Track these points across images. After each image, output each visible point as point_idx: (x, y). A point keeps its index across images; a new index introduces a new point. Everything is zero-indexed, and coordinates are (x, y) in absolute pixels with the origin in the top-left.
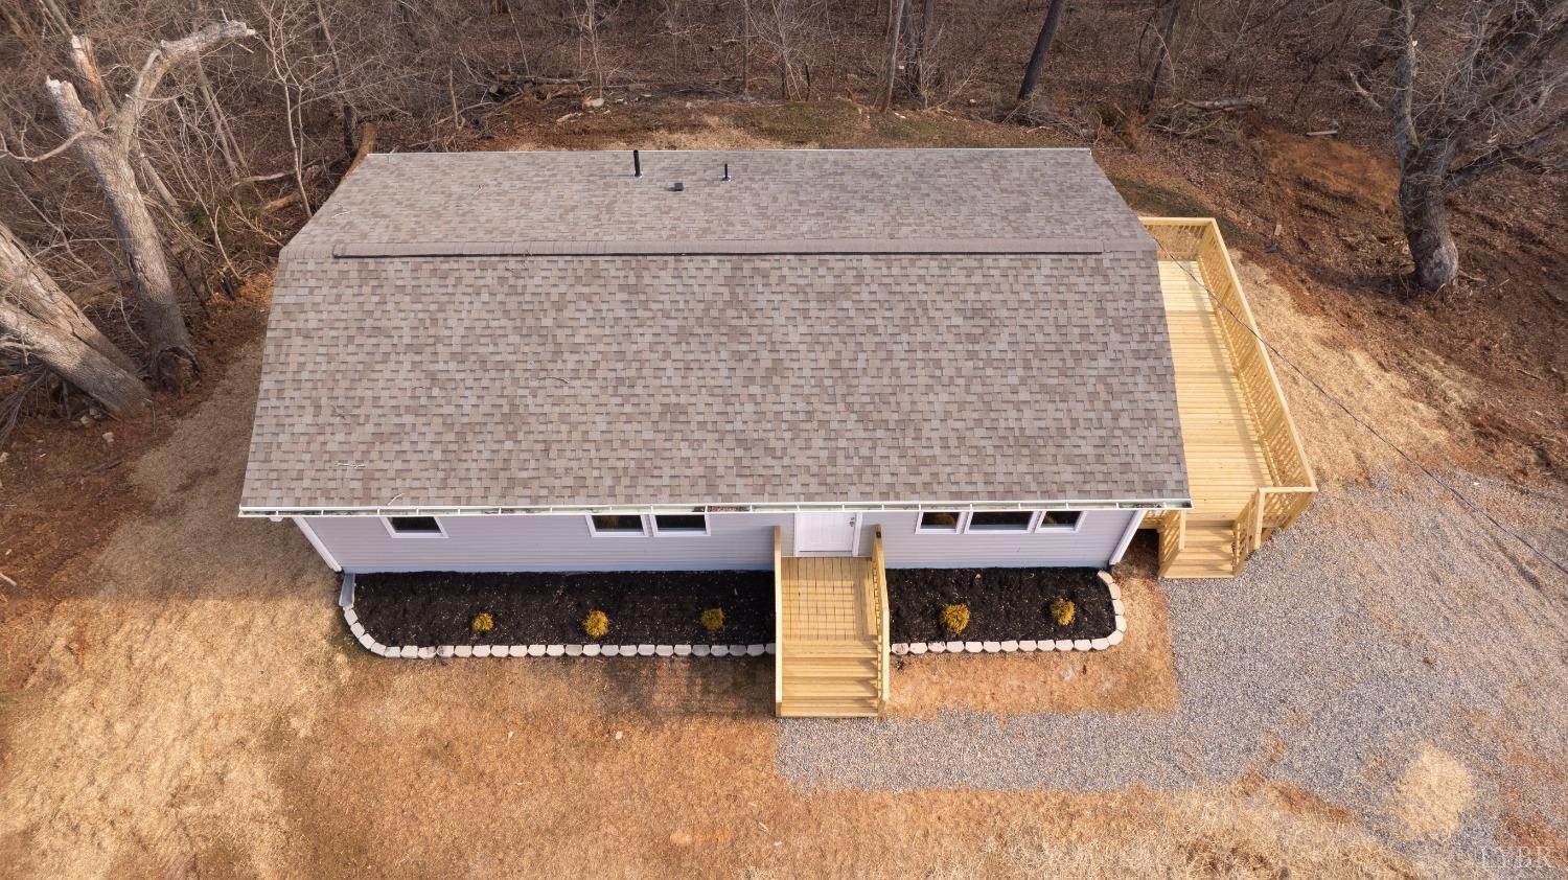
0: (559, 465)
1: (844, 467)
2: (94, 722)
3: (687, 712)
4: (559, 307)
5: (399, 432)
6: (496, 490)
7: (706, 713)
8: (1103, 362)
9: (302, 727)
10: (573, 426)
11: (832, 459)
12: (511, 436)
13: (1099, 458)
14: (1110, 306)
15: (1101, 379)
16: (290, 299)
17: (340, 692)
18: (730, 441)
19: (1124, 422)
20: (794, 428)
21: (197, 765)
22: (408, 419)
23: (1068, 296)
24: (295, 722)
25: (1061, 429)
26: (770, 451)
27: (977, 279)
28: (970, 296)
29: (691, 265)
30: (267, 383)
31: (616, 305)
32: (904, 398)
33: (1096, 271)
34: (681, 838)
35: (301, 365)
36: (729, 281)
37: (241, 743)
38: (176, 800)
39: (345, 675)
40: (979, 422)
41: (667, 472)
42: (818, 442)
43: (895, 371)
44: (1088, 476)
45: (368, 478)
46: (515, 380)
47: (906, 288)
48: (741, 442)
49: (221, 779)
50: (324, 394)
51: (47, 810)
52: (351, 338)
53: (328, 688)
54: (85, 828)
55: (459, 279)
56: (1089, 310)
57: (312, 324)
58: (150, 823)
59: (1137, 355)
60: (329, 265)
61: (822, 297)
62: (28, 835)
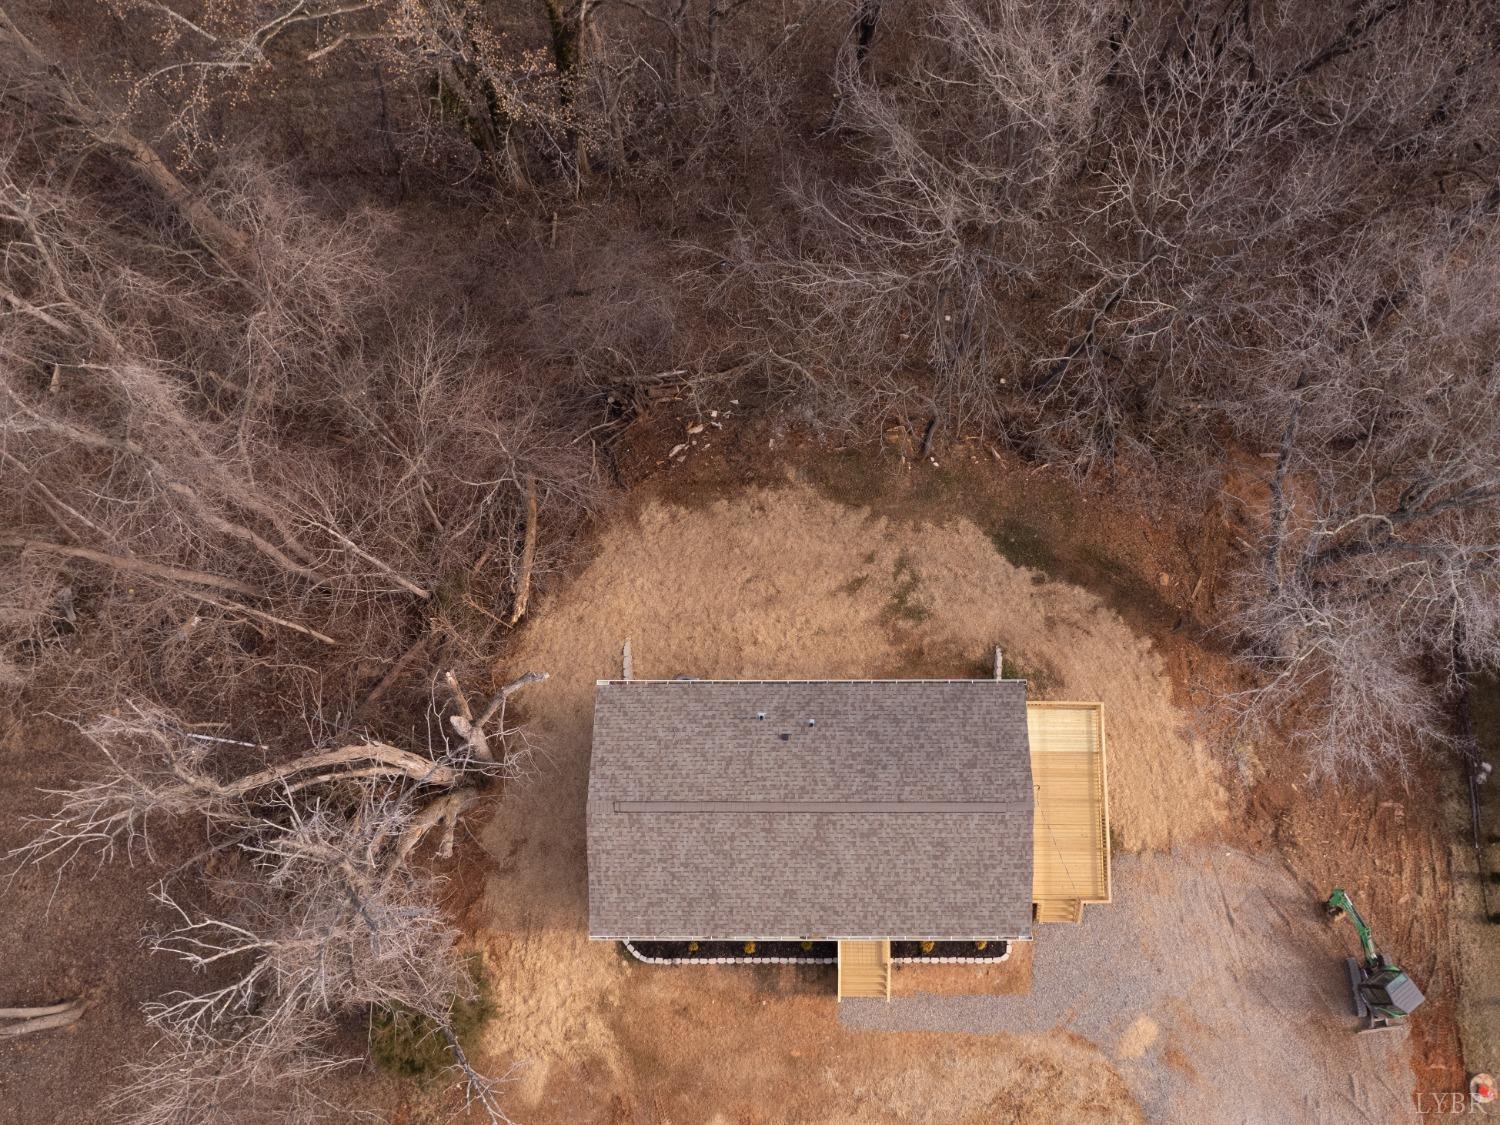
0: (738, 918)
1: (871, 921)
2: (519, 999)
3: (796, 992)
4: (732, 839)
5: (660, 902)
6: (709, 929)
7: (804, 992)
8: (999, 870)
9: (614, 1000)
10: (743, 900)
11: (865, 917)
12: (714, 904)
13: (991, 917)
14: (1006, 841)
15: (997, 878)
16: (595, 834)
17: (628, 981)
18: (817, 907)
19: (1005, 900)
20: (847, 901)
21: (571, 1021)
22: (663, 895)
23: (987, 836)
24: (611, 998)
25: (974, 904)
26: (836, 913)
27: (940, 826)
28: (936, 835)
29: (796, 818)
30: (592, 877)
31: (760, 839)
32: (901, 888)
33: (1002, 821)
34: (796, 1054)
35: (608, 869)
36: (816, 826)
37: (588, 1009)
38: (567, 1037)
39: (629, 972)
40: (936, 899)
41: (788, 922)
42: (859, 908)
43: (897, 874)
44: (984, 926)
45: (648, 923)
46: (713, 878)
47: (905, 831)
48: (823, 908)
49: (584, 1026)
50: (619, 882)
51: (513, 1042)
52: (630, 855)
53: (622, 979)
54: (533, 1051)
55: (680, 825)
56: (995, 843)
57: (610, 847)
58: (559, 1047)
59: (1016, 866)
60: (613, 816)
61: (863, 835)
62: (510, 1052)
